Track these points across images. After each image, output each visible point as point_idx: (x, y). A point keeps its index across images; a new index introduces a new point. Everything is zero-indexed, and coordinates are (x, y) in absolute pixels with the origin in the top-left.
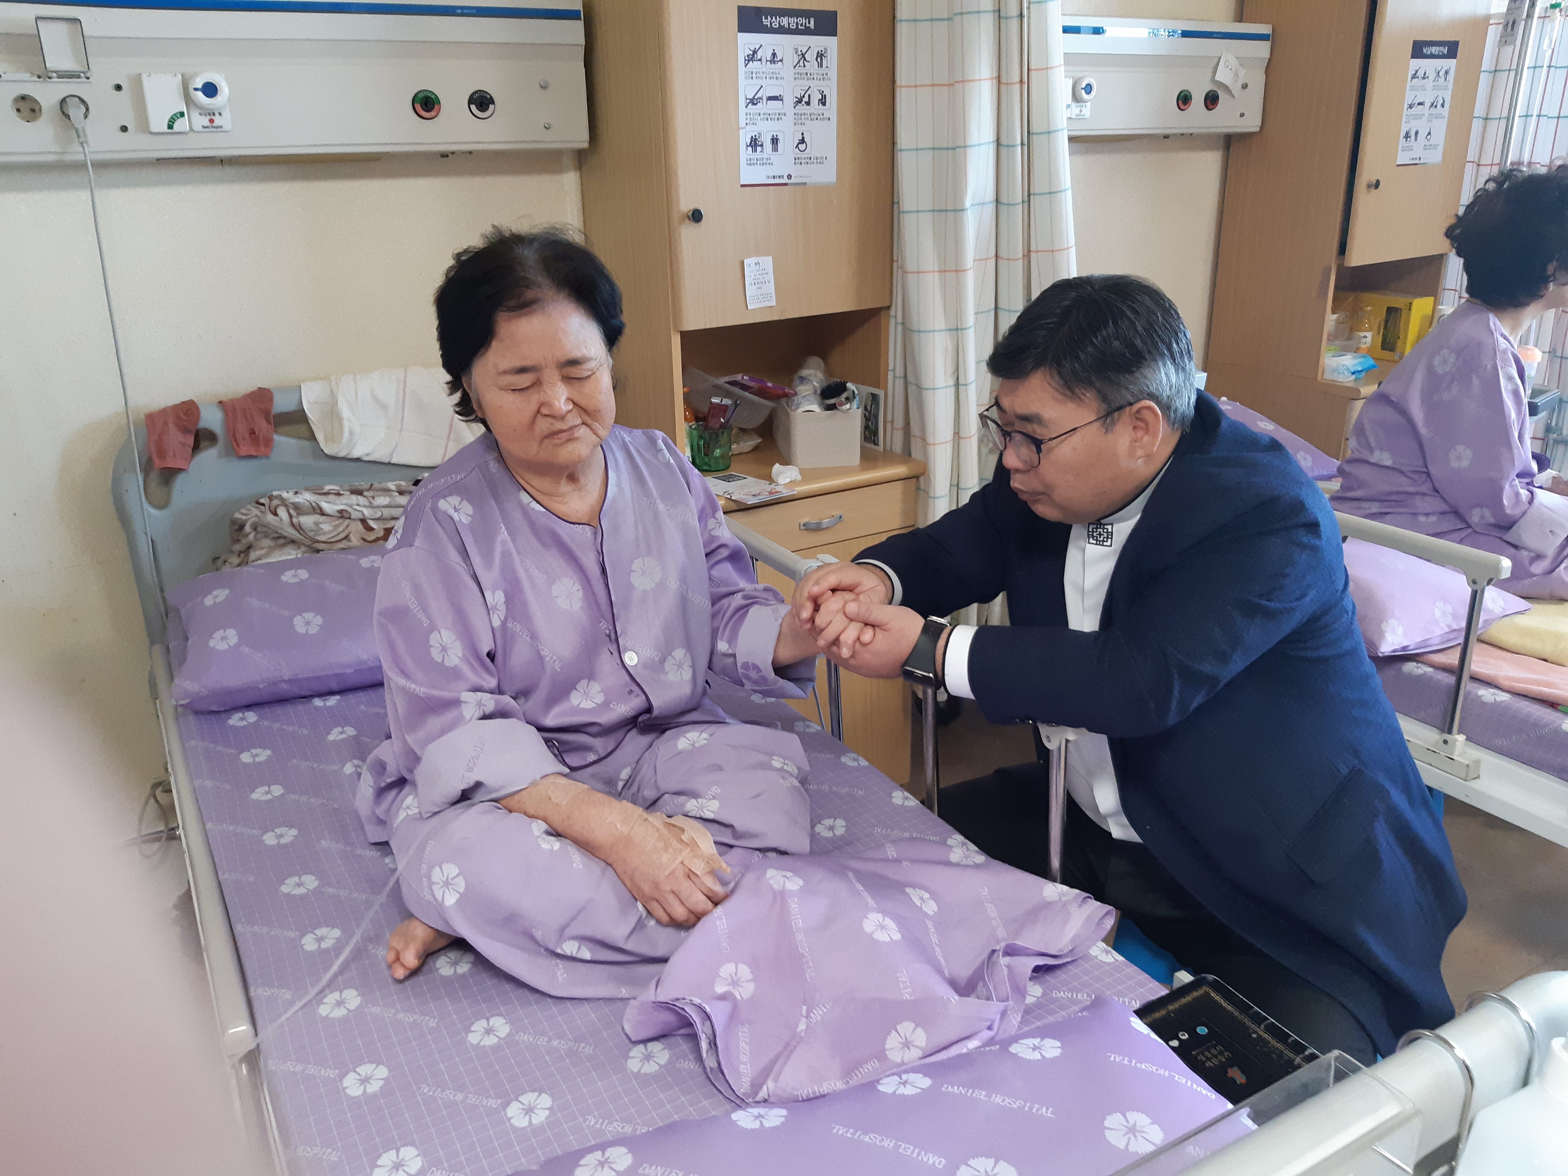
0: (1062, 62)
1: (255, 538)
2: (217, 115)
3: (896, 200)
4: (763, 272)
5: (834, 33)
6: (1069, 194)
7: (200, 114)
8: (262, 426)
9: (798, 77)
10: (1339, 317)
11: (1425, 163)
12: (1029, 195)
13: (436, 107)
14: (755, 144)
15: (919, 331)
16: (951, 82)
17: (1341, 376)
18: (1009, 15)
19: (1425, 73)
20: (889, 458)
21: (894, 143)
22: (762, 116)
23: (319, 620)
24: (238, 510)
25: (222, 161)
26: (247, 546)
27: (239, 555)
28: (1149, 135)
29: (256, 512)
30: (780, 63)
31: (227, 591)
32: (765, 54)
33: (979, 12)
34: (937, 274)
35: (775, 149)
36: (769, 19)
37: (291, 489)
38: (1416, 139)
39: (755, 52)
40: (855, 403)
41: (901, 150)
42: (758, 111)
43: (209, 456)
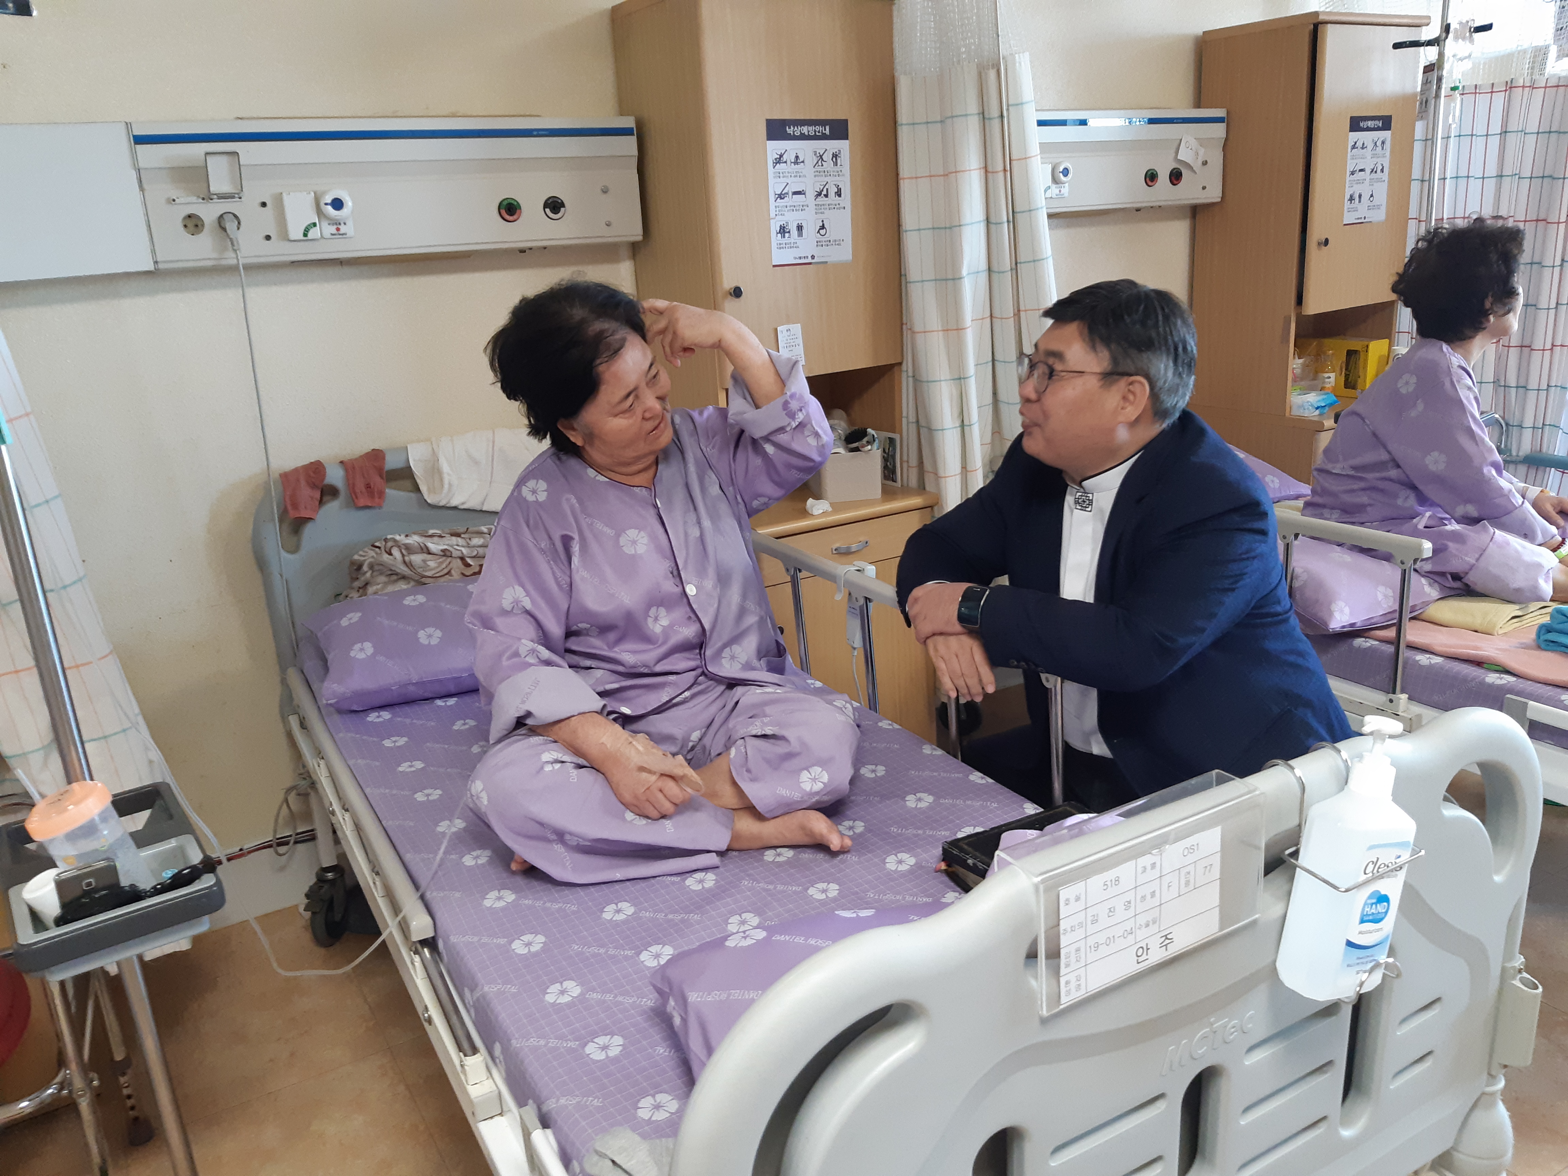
0: (1039, 152)
1: (372, 575)
2: (342, 224)
3: (903, 273)
4: (793, 337)
5: (846, 137)
6: (1050, 261)
7: (329, 224)
8: (377, 481)
9: (817, 174)
10: (1305, 361)
11: (1370, 222)
12: (1016, 264)
13: (518, 211)
14: (784, 231)
15: (928, 382)
16: (946, 173)
17: (1306, 411)
18: (992, 116)
19: (1363, 144)
20: (906, 491)
21: (899, 225)
22: (788, 208)
23: (438, 633)
24: (357, 553)
25: (340, 262)
26: (364, 584)
27: (358, 591)
28: (1123, 209)
29: (372, 553)
30: (802, 164)
31: (359, 614)
32: (789, 157)
33: (966, 115)
34: (941, 333)
35: (800, 234)
36: (792, 128)
37: (403, 533)
38: (1360, 202)
39: (781, 156)
40: (876, 445)
41: (906, 231)
42: (785, 204)
43: (333, 507)
